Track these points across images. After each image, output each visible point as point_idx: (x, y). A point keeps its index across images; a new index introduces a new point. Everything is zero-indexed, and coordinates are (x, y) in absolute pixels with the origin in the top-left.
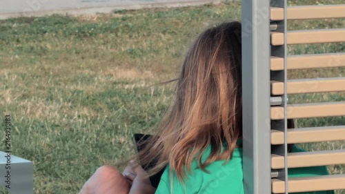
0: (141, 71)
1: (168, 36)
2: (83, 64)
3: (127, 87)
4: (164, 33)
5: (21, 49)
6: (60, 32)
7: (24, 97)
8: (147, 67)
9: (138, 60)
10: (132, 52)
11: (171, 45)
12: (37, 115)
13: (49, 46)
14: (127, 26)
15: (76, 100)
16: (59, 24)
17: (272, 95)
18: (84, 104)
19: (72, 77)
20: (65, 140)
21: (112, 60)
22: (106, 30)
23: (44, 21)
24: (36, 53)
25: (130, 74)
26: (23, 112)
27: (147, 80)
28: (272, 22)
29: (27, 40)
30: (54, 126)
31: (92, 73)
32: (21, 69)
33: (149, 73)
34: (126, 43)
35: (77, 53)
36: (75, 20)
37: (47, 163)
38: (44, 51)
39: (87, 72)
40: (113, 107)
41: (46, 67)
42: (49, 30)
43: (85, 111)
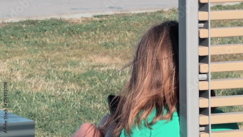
0: (113, 57)
1: (132, 33)
2: (71, 53)
3: (102, 69)
4: (129, 31)
5: (28, 42)
6: (56, 30)
7: (30, 76)
8: (116, 55)
9: (110, 50)
10: (106, 45)
11: (133, 39)
12: (39, 89)
13: (48, 40)
14: (103, 26)
15: (66, 78)
16: (56, 25)
17: (200, 73)
18: (72, 81)
19: (64, 62)
20: (58, 106)
21: (92, 50)
22: (88, 29)
23: (45, 23)
24: (39, 45)
25: (105, 60)
26: (29, 86)
27: (116, 64)
28: (200, 22)
29: (33, 37)
30: (50, 96)
31: (78, 59)
32: (28, 57)
33: (118, 60)
34: (102, 38)
35: (68, 45)
36: (66, 22)
37: (46, 122)
38: (45, 44)
39: (74, 59)
40: (92, 83)
41: (46, 55)
42: (48, 29)
43: (73, 86)
